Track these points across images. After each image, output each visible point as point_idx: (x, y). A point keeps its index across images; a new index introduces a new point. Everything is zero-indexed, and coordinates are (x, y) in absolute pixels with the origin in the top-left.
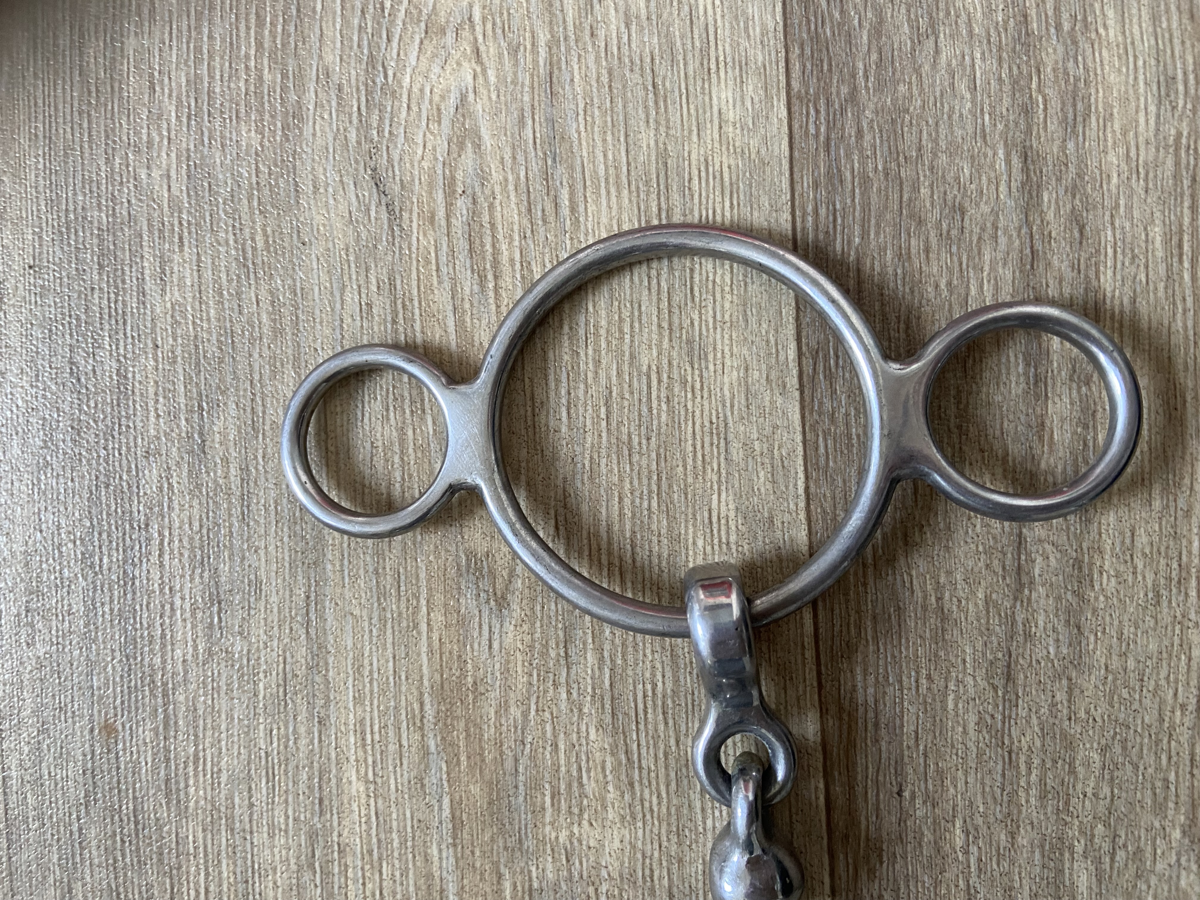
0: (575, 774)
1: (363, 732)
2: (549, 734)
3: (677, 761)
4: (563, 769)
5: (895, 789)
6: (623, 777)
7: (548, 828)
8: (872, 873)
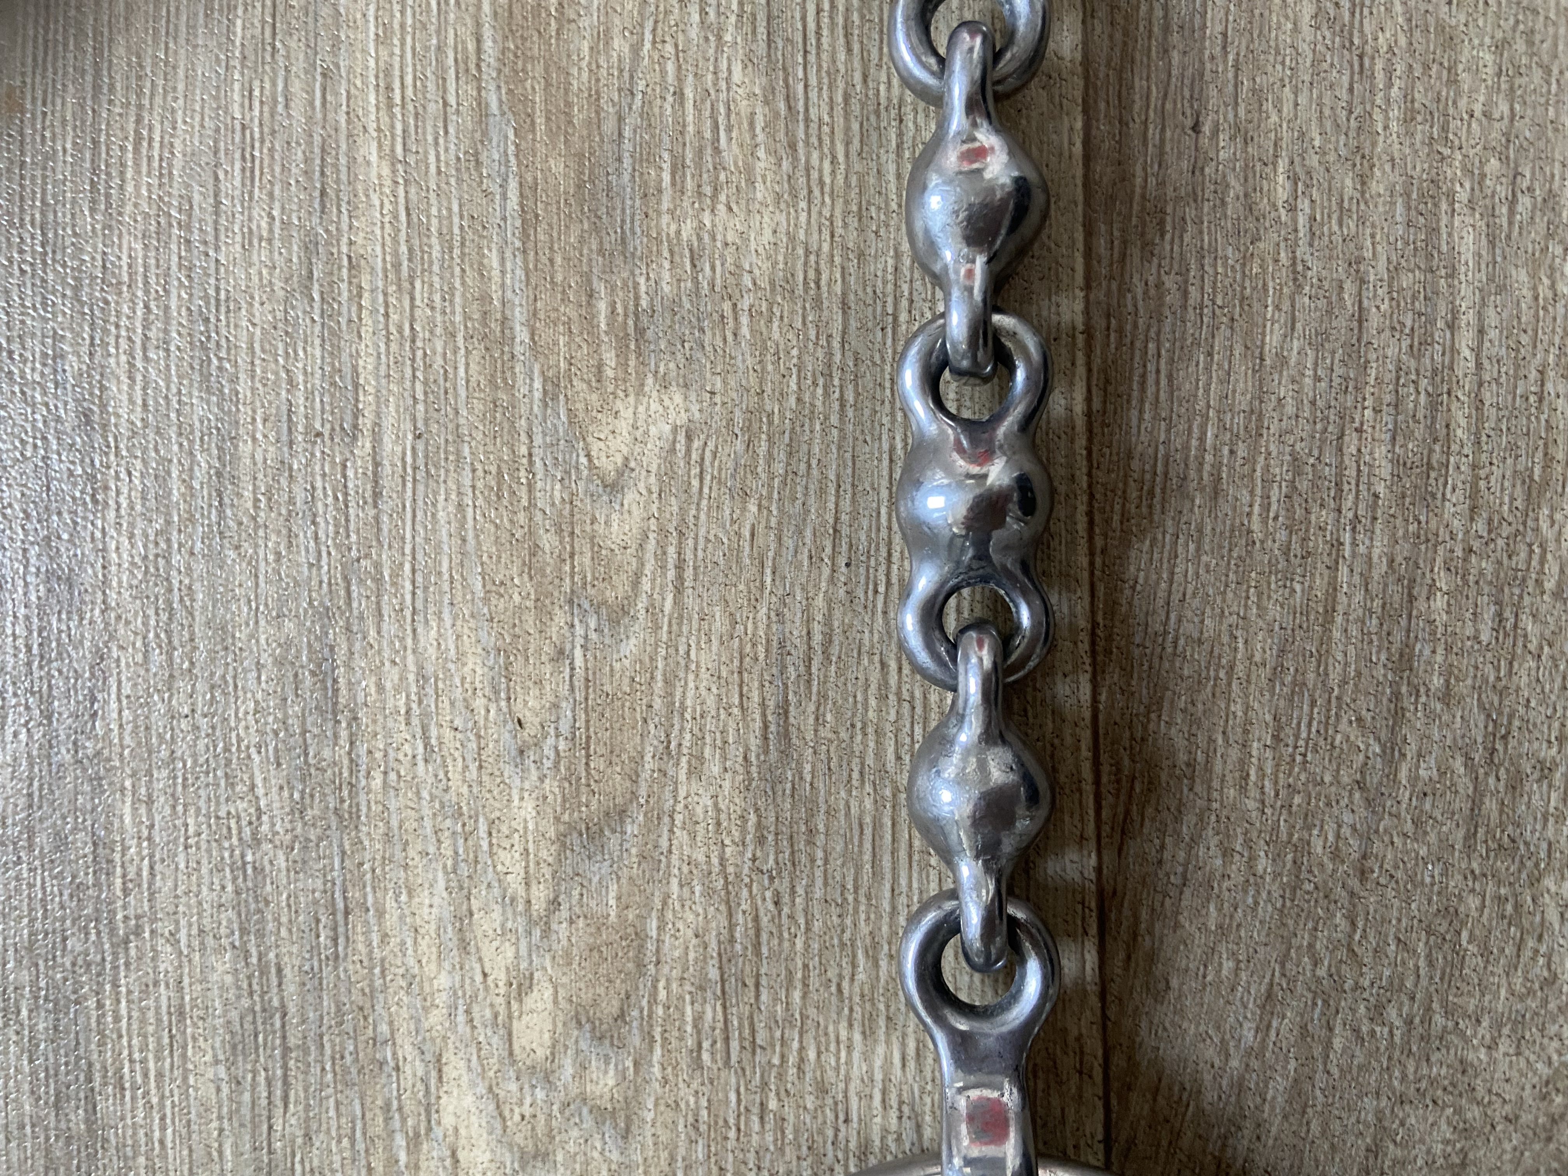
0: (708, 135)
1: (389, 88)
2: (671, 78)
3: (863, 105)
4: (691, 129)
5: (1189, 123)
6: (781, 135)
7: (665, 219)
8: (1148, 250)
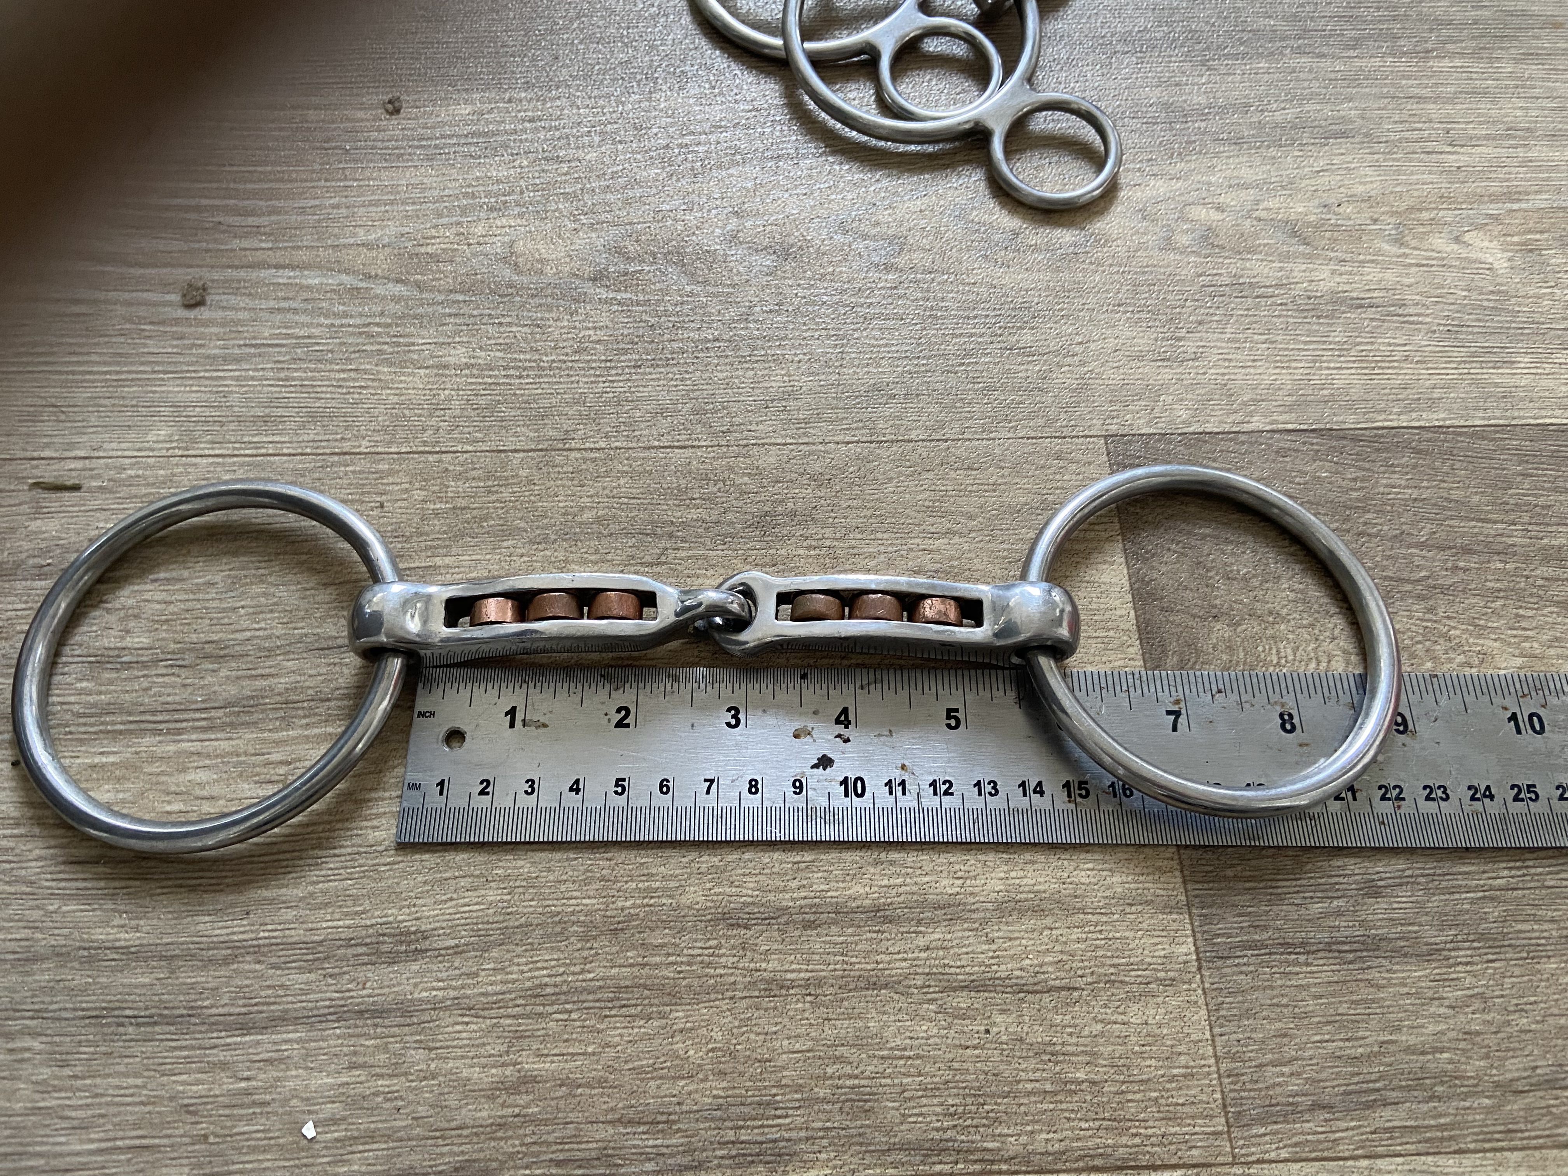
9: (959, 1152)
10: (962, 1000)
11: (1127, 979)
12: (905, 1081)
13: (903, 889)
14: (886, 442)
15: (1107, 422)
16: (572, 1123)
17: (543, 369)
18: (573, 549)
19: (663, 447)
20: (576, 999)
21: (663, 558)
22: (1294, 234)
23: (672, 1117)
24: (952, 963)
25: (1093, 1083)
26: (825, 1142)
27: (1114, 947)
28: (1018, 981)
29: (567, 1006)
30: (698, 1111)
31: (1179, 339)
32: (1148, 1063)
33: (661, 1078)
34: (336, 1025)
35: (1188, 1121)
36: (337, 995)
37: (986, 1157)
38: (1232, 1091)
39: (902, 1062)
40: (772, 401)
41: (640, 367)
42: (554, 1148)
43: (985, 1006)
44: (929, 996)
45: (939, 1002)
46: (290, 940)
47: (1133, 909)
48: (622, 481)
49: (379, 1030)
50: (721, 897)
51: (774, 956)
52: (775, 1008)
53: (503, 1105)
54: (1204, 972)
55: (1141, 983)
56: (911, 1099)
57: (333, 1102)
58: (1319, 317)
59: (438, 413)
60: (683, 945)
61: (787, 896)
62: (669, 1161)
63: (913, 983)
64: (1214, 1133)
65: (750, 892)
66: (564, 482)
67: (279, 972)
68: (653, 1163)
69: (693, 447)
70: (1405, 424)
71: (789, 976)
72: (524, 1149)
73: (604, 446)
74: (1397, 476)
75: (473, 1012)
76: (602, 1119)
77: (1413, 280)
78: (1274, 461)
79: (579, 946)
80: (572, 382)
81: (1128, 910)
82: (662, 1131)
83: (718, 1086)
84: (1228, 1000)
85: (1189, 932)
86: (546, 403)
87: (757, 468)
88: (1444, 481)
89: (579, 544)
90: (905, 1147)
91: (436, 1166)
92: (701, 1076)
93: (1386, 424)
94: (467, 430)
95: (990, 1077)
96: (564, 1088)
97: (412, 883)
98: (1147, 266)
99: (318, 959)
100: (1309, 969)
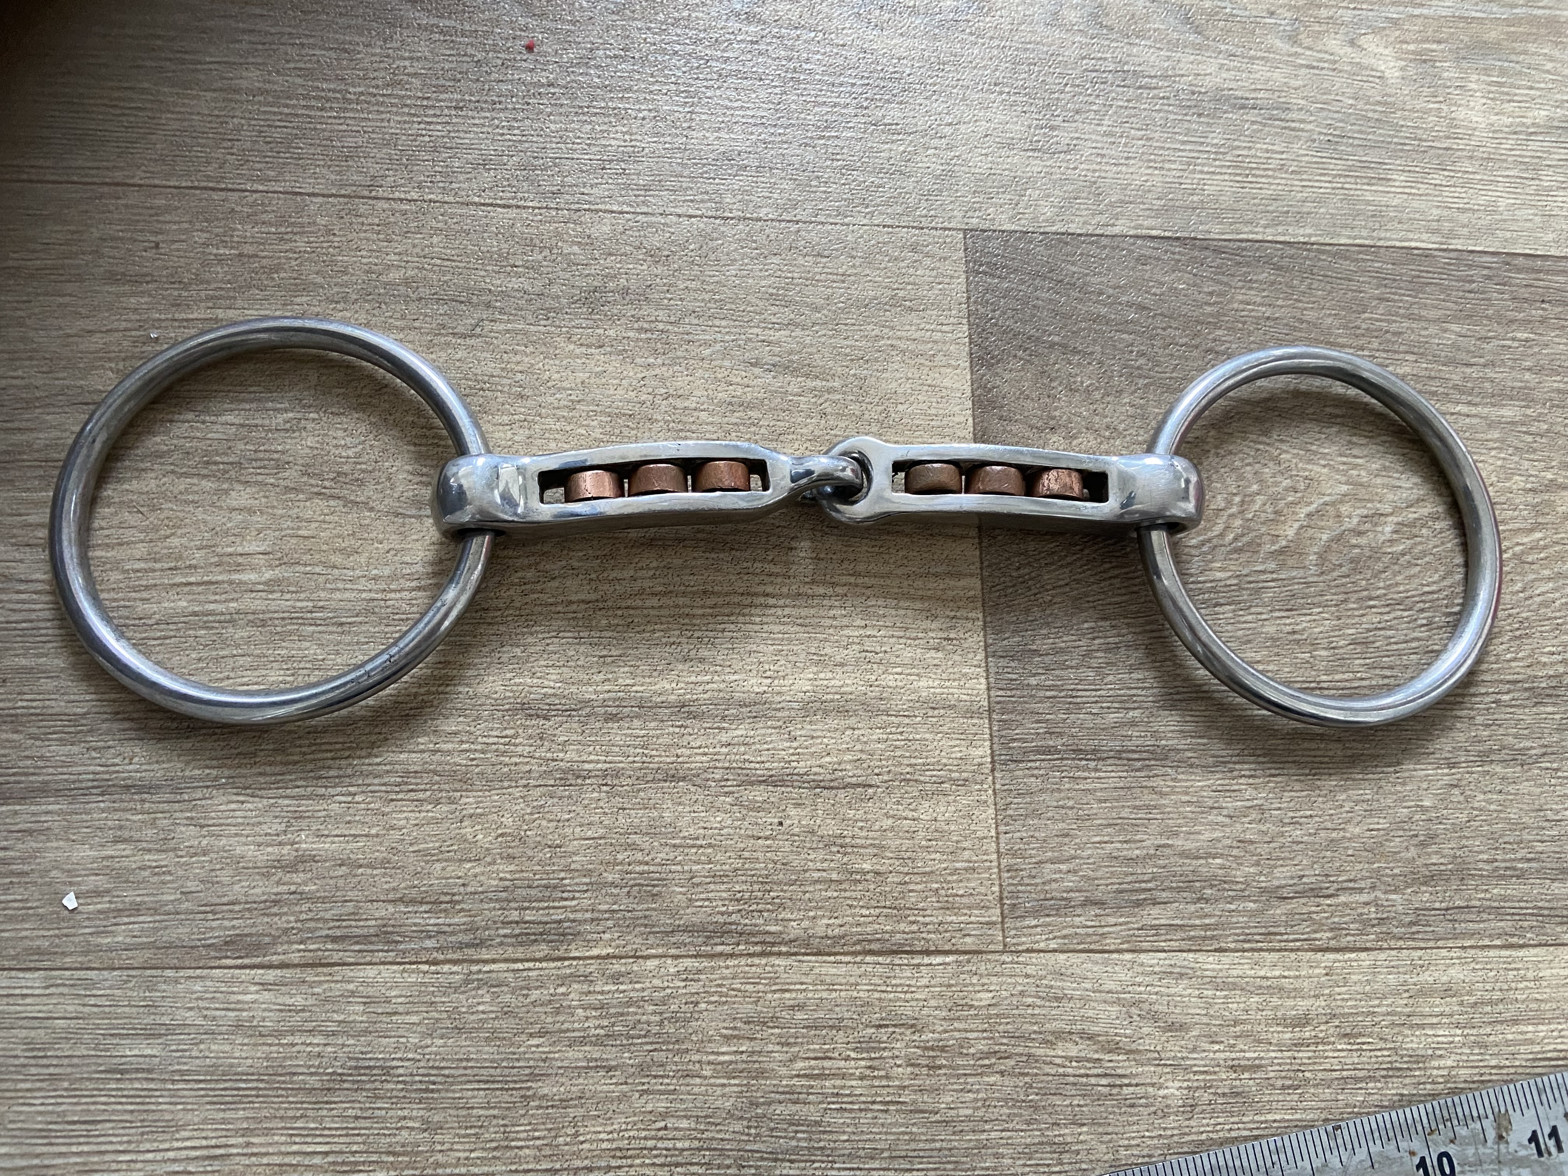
9: (741, 934)
10: (758, 794)
11: (922, 778)
12: (694, 868)
13: (710, 686)
14: (732, 218)
15: (969, 214)
16: (351, 901)
17: (350, 102)
18: (375, 312)
19: (484, 205)
20: (360, 782)
21: (478, 330)
22: (1187, 20)
23: (456, 898)
24: (752, 759)
25: (878, 873)
26: (610, 923)
27: (913, 748)
28: (816, 777)
29: (351, 789)
30: (482, 893)
31: (1052, 128)
32: (933, 856)
33: (446, 861)
34: (101, 798)
35: (965, 911)
36: (102, 769)
37: (768, 940)
38: (1009, 885)
39: (694, 850)
40: (611, 161)
41: (461, 108)
42: (332, 924)
43: (781, 799)
44: (726, 789)
45: (736, 795)
46: (50, 711)
47: (936, 712)
48: (435, 240)
49: (147, 805)
50: (521, 688)
51: (572, 747)
52: (570, 797)
53: (278, 883)
54: (997, 775)
55: (935, 783)
56: (698, 885)
57: (97, 875)
58: (1200, 115)
59: (225, 144)
60: (478, 733)
61: (591, 689)
62: (450, 939)
63: (711, 776)
64: (987, 923)
65: (552, 684)
66: (368, 235)
67: (38, 743)
68: (434, 940)
69: (518, 207)
70: (1270, 238)
71: (587, 766)
72: (299, 925)
73: (416, 197)
74: (1252, 292)
75: (248, 791)
76: (382, 898)
77: (1301, 83)
78: (1133, 268)
79: (367, 730)
80: (382, 120)
81: (930, 714)
82: (445, 911)
83: (505, 869)
84: (1016, 800)
85: (987, 736)
86: (350, 141)
87: (589, 236)
88: (1300, 301)
89: (383, 306)
90: (687, 929)
91: (205, 939)
92: (488, 859)
93: (1251, 236)
94: (258, 166)
95: (779, 866)
96: (343, 868)
97: (185, 659)
98: (1030, 43)
99: (81, 731)
100: (1097, 775)
